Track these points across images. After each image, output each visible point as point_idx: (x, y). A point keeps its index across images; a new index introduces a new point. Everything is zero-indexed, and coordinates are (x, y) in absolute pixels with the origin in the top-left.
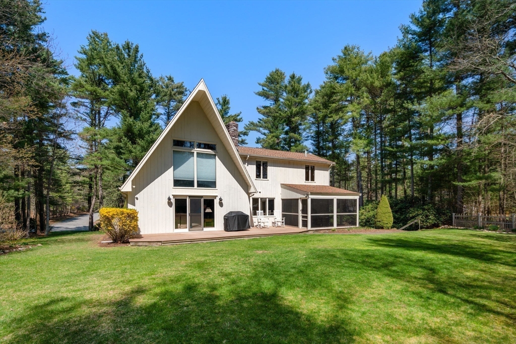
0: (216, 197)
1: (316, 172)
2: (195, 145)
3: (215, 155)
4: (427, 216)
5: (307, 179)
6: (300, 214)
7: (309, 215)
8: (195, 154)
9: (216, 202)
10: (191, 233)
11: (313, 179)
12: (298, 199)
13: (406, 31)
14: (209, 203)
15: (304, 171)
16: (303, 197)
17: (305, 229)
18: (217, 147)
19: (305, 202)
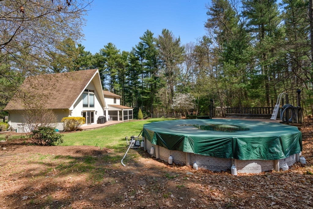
0: (94, 111)
1: (116, 100)
2: (89, 91)
3: (94, 95)
4: (144, 115)
5: (114, 103)
6: (118, 116)
7: (123, 116)
8: (89, 94)
9: (94, 113)
10: (88, 125)
11: (116, 103)
12: (117, 111)
13: (134, 49)
14: (92, 113)
15: (113, 99)
16: (120, 110)
17: (121, 121)
18: (95, 91)
19: (121, 112)
